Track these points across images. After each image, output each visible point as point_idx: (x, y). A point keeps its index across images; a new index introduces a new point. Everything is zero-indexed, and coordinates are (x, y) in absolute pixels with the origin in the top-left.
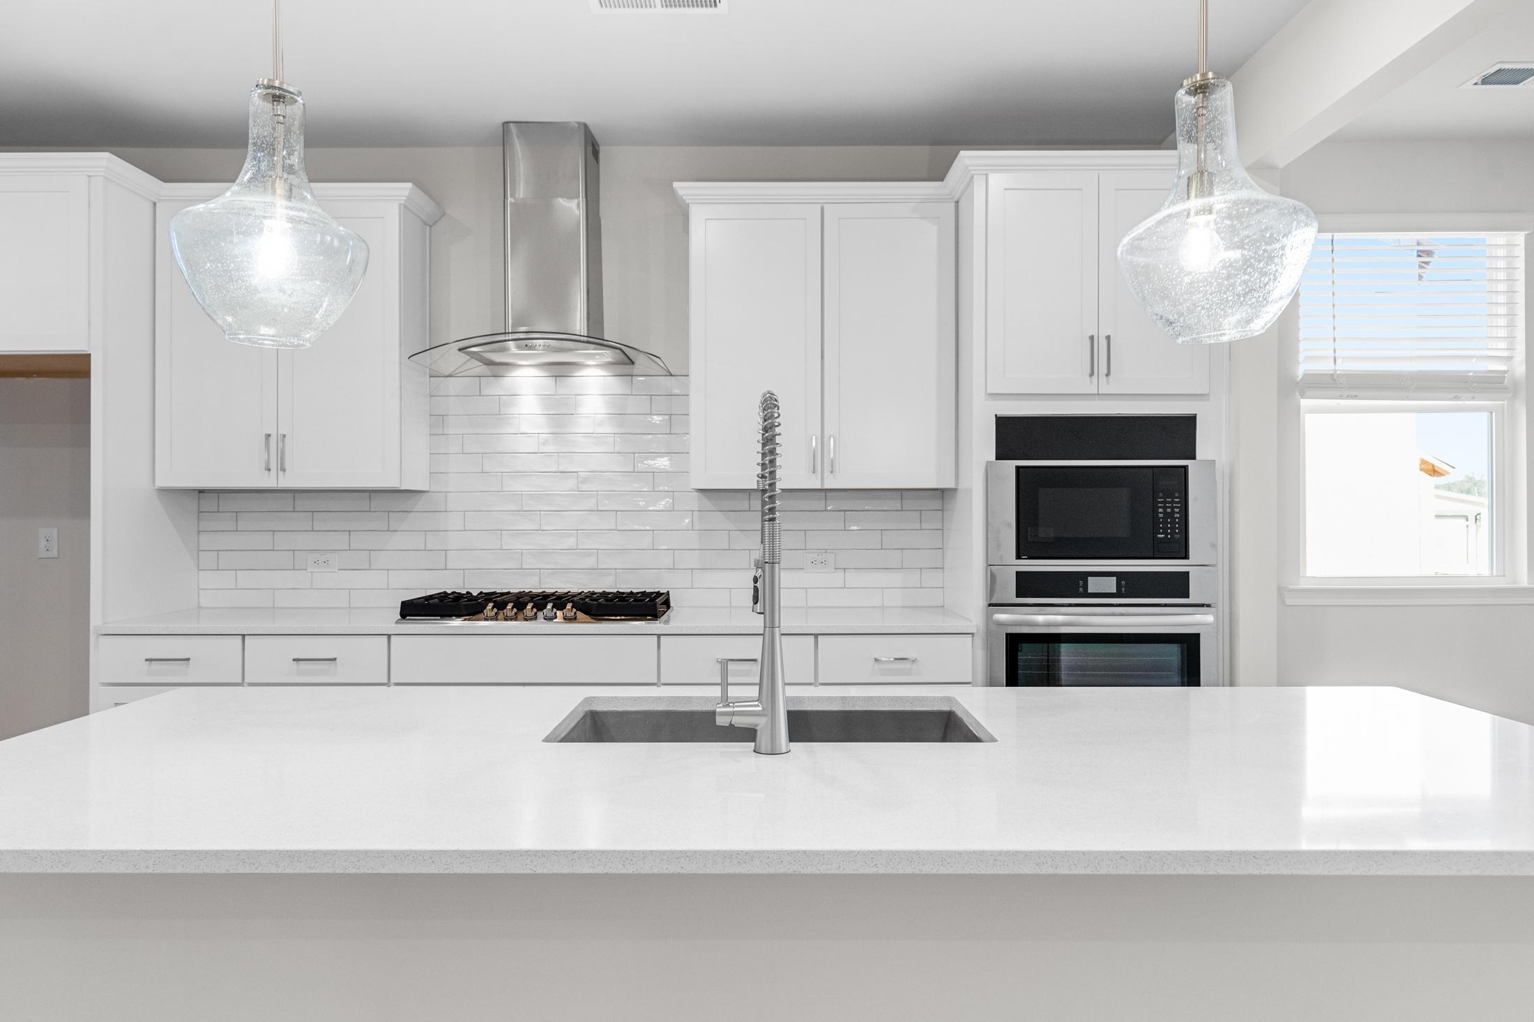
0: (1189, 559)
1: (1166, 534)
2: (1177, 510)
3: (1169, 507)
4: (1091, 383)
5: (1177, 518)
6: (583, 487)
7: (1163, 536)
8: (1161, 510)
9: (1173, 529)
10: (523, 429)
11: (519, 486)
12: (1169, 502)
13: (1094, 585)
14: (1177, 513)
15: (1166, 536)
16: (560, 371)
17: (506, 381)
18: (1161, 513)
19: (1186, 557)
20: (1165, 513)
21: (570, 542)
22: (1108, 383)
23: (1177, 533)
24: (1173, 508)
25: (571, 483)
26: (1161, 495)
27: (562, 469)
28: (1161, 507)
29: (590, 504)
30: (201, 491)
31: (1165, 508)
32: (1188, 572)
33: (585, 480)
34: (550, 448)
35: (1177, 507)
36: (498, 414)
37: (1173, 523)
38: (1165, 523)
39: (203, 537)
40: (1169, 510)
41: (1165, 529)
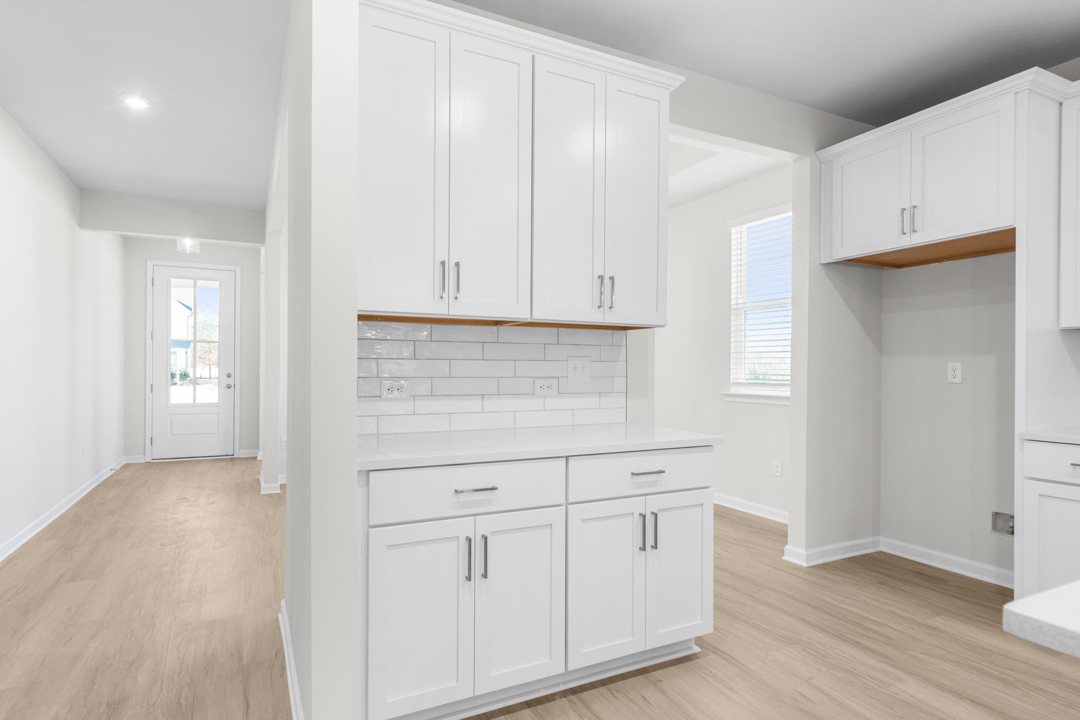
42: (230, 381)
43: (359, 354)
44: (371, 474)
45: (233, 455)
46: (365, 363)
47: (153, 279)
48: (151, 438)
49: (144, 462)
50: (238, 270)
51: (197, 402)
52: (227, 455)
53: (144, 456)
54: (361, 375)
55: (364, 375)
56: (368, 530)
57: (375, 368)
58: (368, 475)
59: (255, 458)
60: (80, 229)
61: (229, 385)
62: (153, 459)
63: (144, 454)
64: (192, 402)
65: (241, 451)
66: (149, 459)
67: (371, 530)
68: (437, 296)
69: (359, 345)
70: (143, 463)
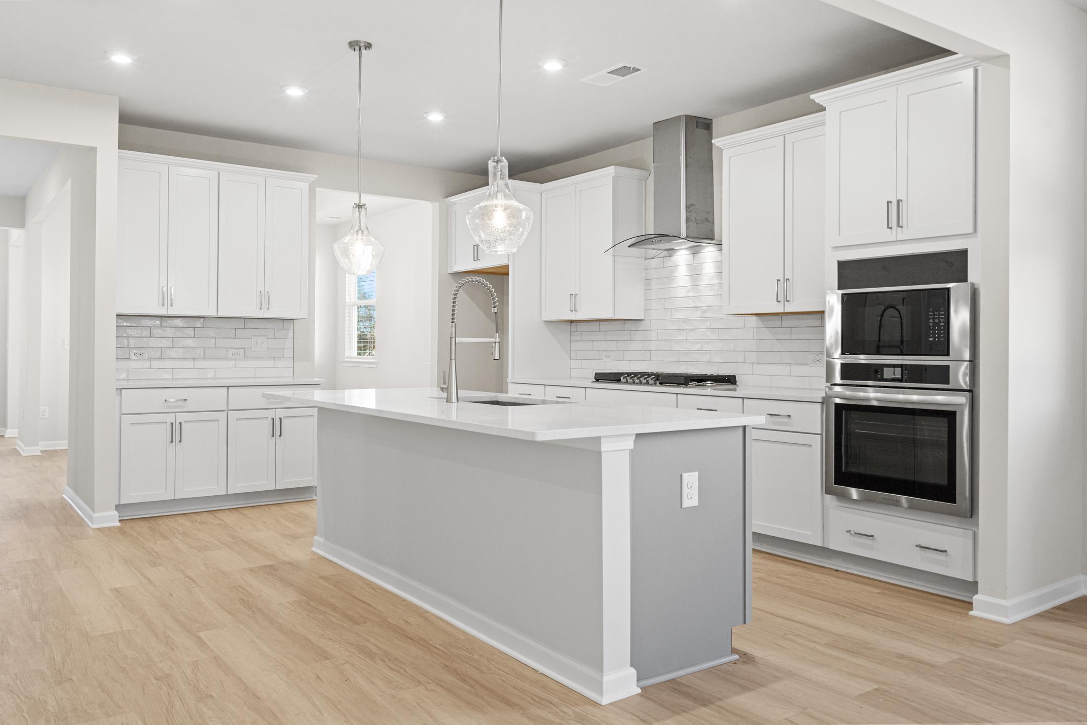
0: (949, 356)
1: (935, 338)
2: (942, 320)
3: (937, 318)
4: (891, 233)
5: (942, 326)
6: (705, 315)
7: (932, 339)
8: (931, 321)
9: (939, 334)
10: (680, 285)
11: (678, 315)
12: (937, 315)
13: (888, 373)
14: (942, 322)
15: (935, 339)
16: (695, 251)
17: (674, 258)
18: (931, 323)
19: (948, 355)
20: (934, 322)
21: (698, 347)
22: (902, 232)
23: (942, 337)
24: (939, 319)
25: (699, 313)
26: (931, 309)
27: (696, 306)
28: (931, 318)
29: (707, 325)
30: (571, 322)
31: (934, 319)
32: (949, 366)
33: (705, 312)
34: (690, 294)
35: (942, 318)
36: (670, 278)
37: (939, 329)
38: (934, 330)
39: (573, 344)
40: (937, 321)
41: (934, 334)
43: (117, 335)
44: (123, 390)
46: (120, 339)
54: (118, 346)
55: (120, 346)
56: (121, 417)
57: (127, 342)
58: (121, 391)
67: (122, 416)
68: (161, 305)
69: (117, 330)
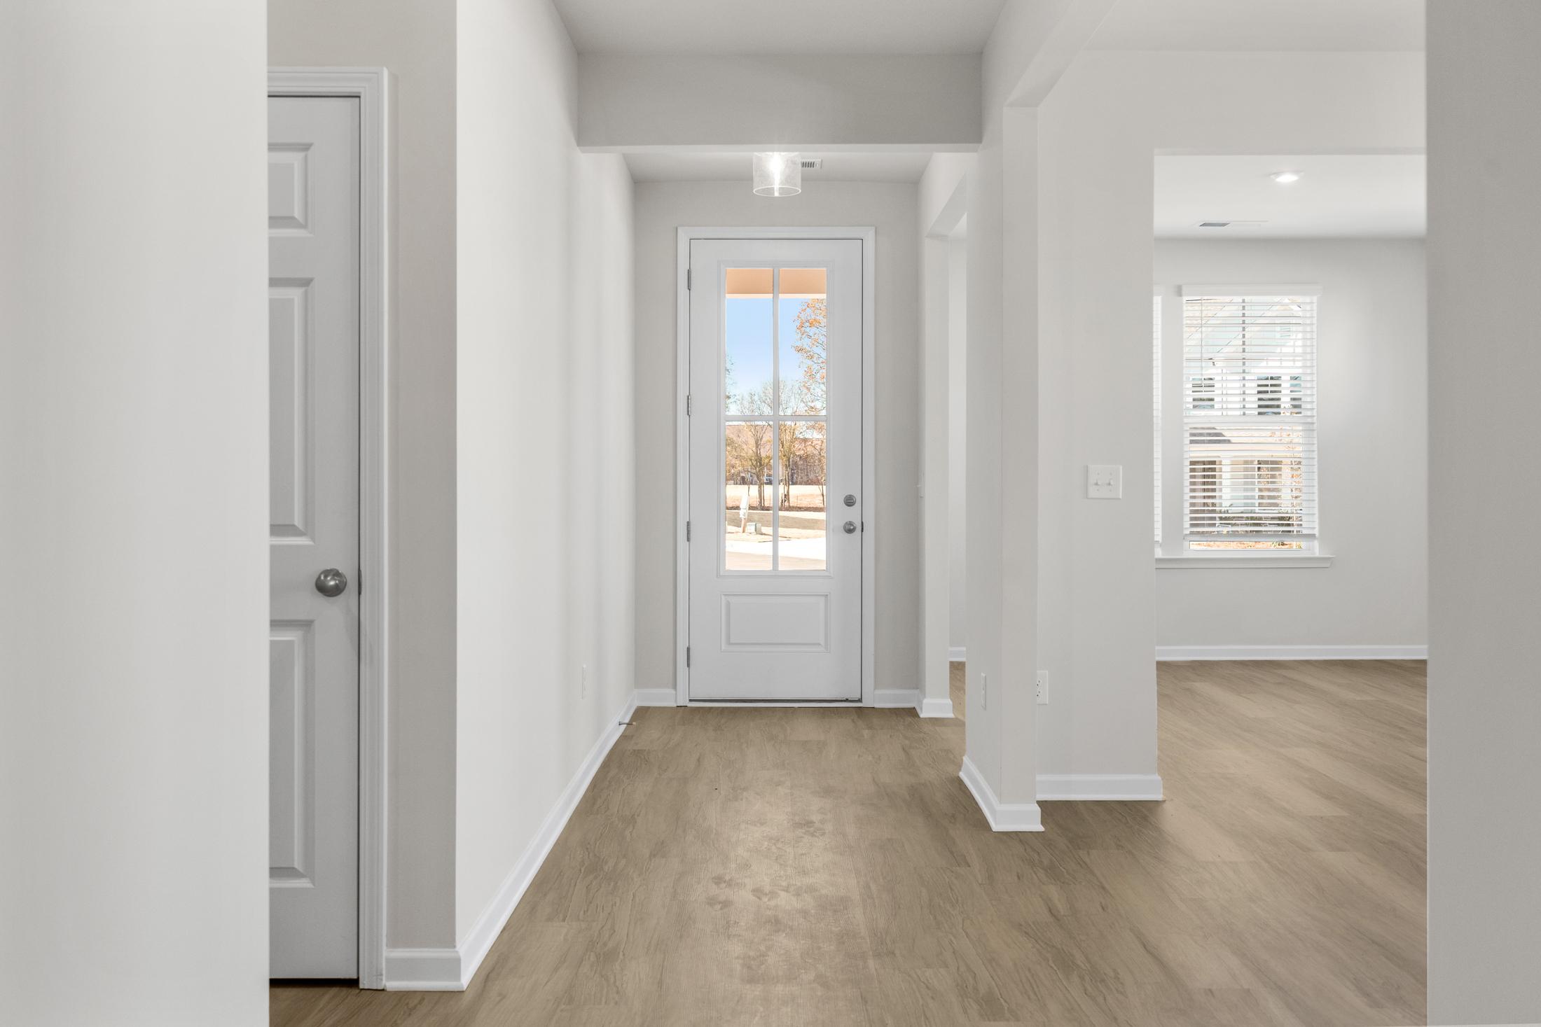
42: (853, 514)
45: (860, 700)
47: (689, 272)
48: (688, 649)
49: (675, 705)
50: (869, 236)
51: (781, 568)
52: (847, 700)
53: (673, 692)
59: (912, 712)
60: (578, 148)
61: (851, 524)
62: (690, 700)
63: (675, 687)
64: (771, 568)
65: (878, 692)
66: (683, 701)
70: (671, 708)
